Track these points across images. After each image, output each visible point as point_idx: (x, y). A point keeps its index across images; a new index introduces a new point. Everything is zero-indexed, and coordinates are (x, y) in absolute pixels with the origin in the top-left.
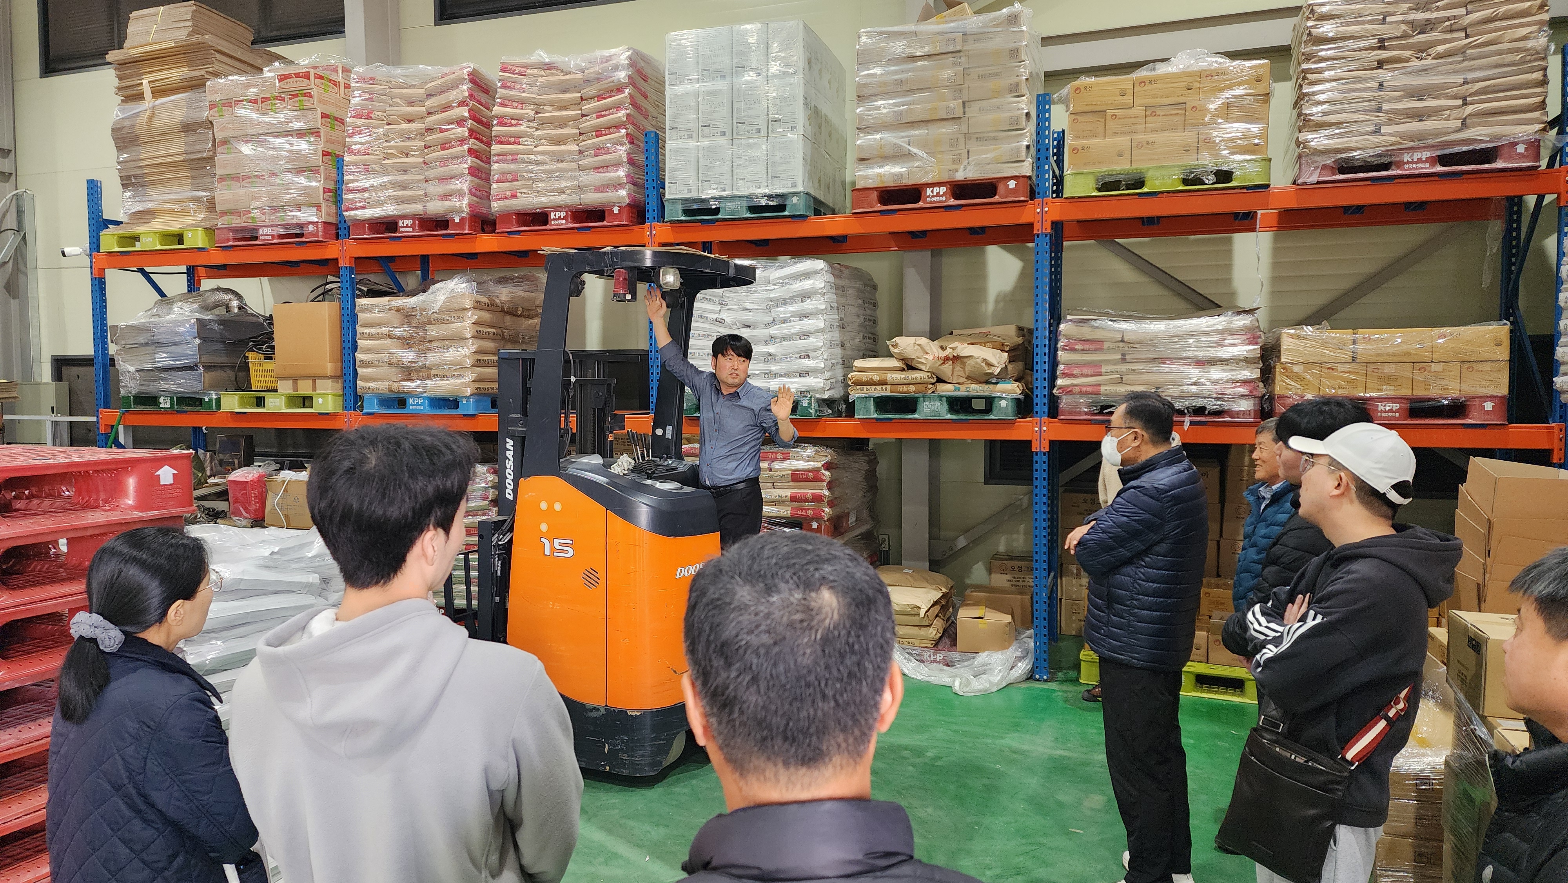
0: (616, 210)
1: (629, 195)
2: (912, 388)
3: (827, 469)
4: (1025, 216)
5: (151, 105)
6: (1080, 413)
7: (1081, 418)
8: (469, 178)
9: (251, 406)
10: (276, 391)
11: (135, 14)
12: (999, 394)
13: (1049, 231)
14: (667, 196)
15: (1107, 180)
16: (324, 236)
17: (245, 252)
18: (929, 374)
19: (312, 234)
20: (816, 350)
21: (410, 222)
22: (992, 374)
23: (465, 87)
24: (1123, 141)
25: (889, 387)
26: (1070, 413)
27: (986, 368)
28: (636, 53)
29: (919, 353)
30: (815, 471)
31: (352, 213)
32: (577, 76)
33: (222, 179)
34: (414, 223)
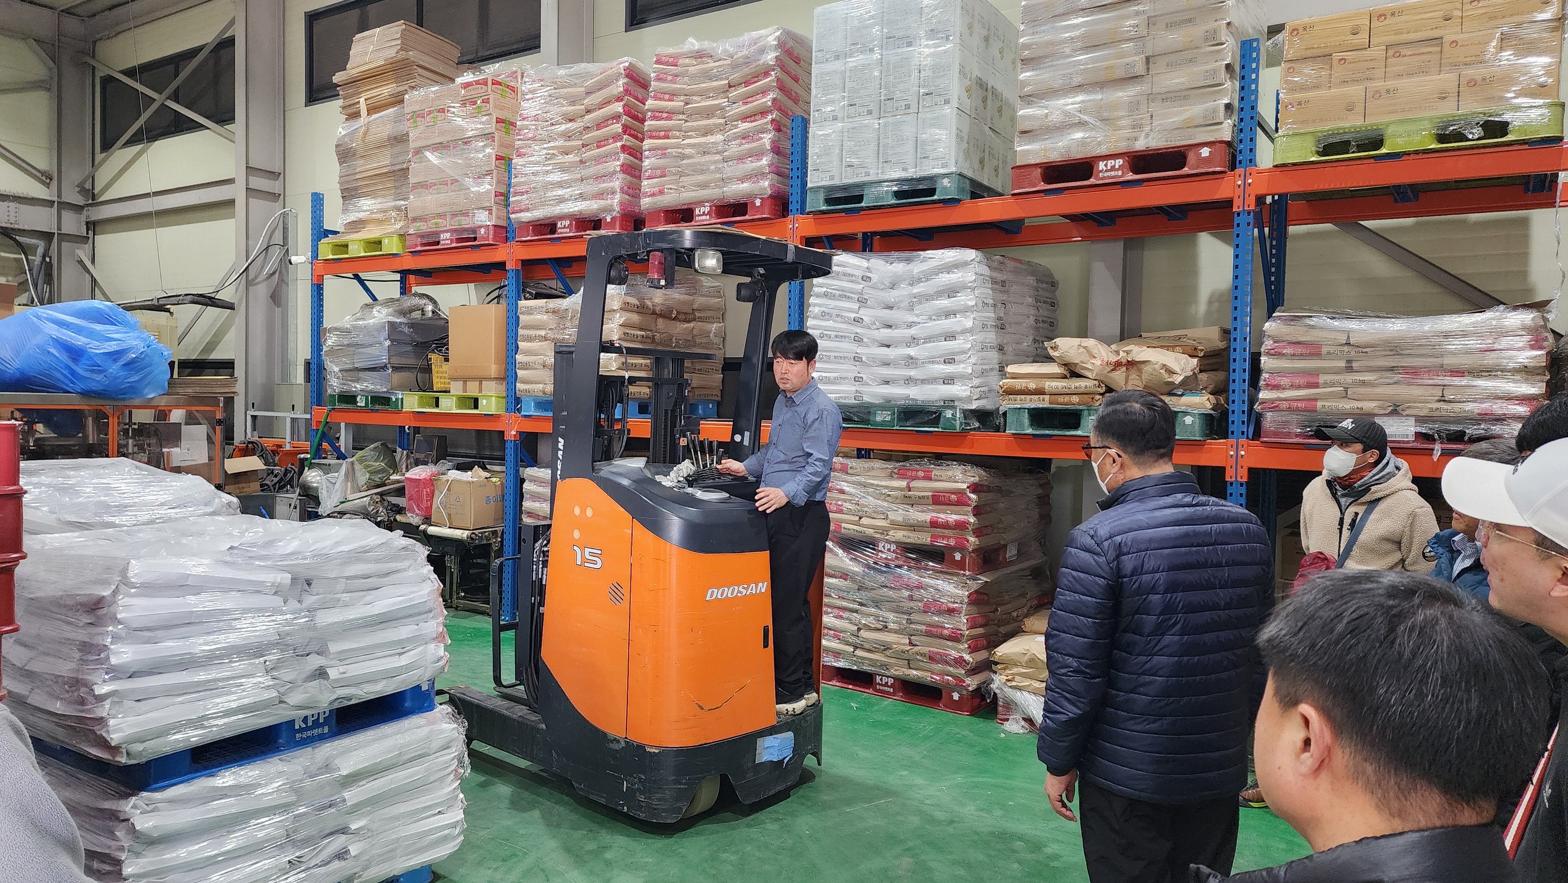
0: (758, 203)
1: (771, 185)
2: (1075, 399)
3: (973, 492)
4: (1221, 191)
5: (366, 122)
6: (1289, 435)
7: (1291, 441)
8: (621, 176)
9: (430, 406)
10: (449, 392)
11: (358, 36)
12: (1183, 408)
13: (1252, 207)
14: (809, 185)
15: (1330, 140)
16: (494, 239)
17: (429, 257)
18: (1096, 383)
19: (483, 238)
20: (963, 352)
21: (567, 223)
22: (1172, 383)
23: (621, 83)
24: (1356, 91)
25: (1047, 397)
26: (1276, 434)
27: (1166, 376)
28: (787, 33)
29: (1085, 357)
30: (960, 493)
31: (518, 215)
32: (725, 62)
33: (416, 186)
34: (571, 224)
